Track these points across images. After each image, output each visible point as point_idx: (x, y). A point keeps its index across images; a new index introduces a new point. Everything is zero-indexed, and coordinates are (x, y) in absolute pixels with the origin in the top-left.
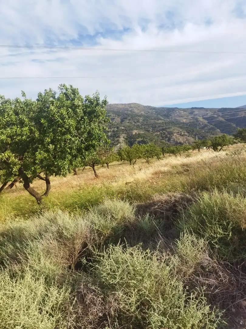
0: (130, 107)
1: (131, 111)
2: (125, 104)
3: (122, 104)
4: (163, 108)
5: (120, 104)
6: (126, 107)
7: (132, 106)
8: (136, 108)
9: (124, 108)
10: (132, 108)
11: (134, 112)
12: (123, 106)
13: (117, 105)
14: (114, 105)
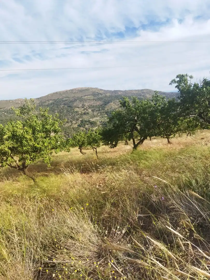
0: (143, 93)
1: (143, 96)
2: (138, 90)
3: (136, 90)
4: (172, 93)
5: (134, 90)
6: (139, 93)
7: (145, 91)
8: (148, 93)
9: (137, 94)
10: (144, 93)
11: (146, 97)
12: (137, 92)
13: (132, 91)
14: (129, 91)
